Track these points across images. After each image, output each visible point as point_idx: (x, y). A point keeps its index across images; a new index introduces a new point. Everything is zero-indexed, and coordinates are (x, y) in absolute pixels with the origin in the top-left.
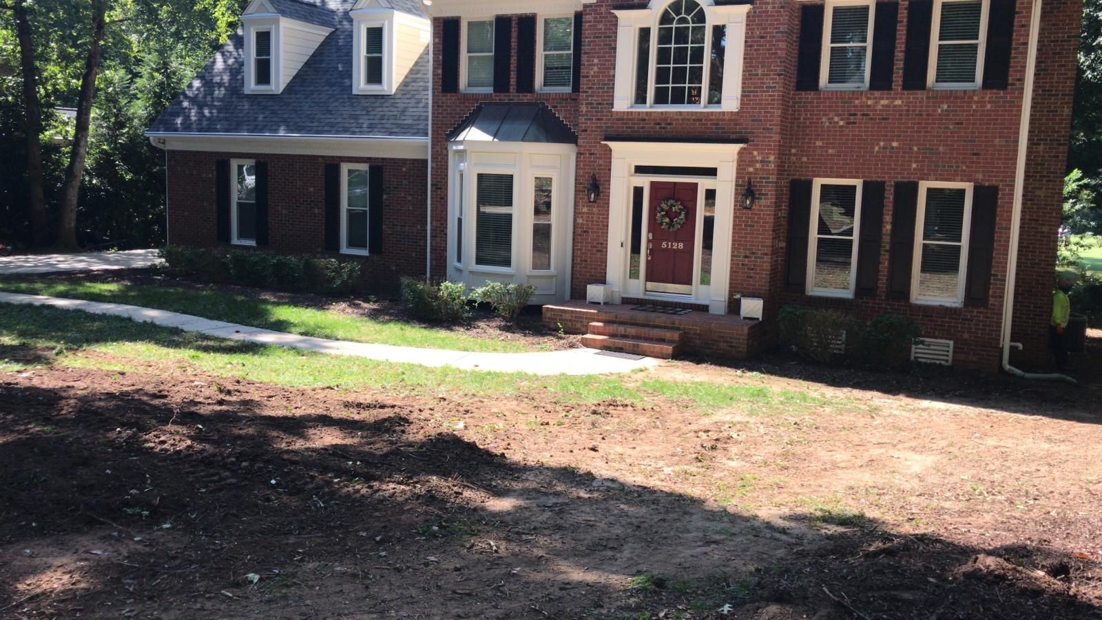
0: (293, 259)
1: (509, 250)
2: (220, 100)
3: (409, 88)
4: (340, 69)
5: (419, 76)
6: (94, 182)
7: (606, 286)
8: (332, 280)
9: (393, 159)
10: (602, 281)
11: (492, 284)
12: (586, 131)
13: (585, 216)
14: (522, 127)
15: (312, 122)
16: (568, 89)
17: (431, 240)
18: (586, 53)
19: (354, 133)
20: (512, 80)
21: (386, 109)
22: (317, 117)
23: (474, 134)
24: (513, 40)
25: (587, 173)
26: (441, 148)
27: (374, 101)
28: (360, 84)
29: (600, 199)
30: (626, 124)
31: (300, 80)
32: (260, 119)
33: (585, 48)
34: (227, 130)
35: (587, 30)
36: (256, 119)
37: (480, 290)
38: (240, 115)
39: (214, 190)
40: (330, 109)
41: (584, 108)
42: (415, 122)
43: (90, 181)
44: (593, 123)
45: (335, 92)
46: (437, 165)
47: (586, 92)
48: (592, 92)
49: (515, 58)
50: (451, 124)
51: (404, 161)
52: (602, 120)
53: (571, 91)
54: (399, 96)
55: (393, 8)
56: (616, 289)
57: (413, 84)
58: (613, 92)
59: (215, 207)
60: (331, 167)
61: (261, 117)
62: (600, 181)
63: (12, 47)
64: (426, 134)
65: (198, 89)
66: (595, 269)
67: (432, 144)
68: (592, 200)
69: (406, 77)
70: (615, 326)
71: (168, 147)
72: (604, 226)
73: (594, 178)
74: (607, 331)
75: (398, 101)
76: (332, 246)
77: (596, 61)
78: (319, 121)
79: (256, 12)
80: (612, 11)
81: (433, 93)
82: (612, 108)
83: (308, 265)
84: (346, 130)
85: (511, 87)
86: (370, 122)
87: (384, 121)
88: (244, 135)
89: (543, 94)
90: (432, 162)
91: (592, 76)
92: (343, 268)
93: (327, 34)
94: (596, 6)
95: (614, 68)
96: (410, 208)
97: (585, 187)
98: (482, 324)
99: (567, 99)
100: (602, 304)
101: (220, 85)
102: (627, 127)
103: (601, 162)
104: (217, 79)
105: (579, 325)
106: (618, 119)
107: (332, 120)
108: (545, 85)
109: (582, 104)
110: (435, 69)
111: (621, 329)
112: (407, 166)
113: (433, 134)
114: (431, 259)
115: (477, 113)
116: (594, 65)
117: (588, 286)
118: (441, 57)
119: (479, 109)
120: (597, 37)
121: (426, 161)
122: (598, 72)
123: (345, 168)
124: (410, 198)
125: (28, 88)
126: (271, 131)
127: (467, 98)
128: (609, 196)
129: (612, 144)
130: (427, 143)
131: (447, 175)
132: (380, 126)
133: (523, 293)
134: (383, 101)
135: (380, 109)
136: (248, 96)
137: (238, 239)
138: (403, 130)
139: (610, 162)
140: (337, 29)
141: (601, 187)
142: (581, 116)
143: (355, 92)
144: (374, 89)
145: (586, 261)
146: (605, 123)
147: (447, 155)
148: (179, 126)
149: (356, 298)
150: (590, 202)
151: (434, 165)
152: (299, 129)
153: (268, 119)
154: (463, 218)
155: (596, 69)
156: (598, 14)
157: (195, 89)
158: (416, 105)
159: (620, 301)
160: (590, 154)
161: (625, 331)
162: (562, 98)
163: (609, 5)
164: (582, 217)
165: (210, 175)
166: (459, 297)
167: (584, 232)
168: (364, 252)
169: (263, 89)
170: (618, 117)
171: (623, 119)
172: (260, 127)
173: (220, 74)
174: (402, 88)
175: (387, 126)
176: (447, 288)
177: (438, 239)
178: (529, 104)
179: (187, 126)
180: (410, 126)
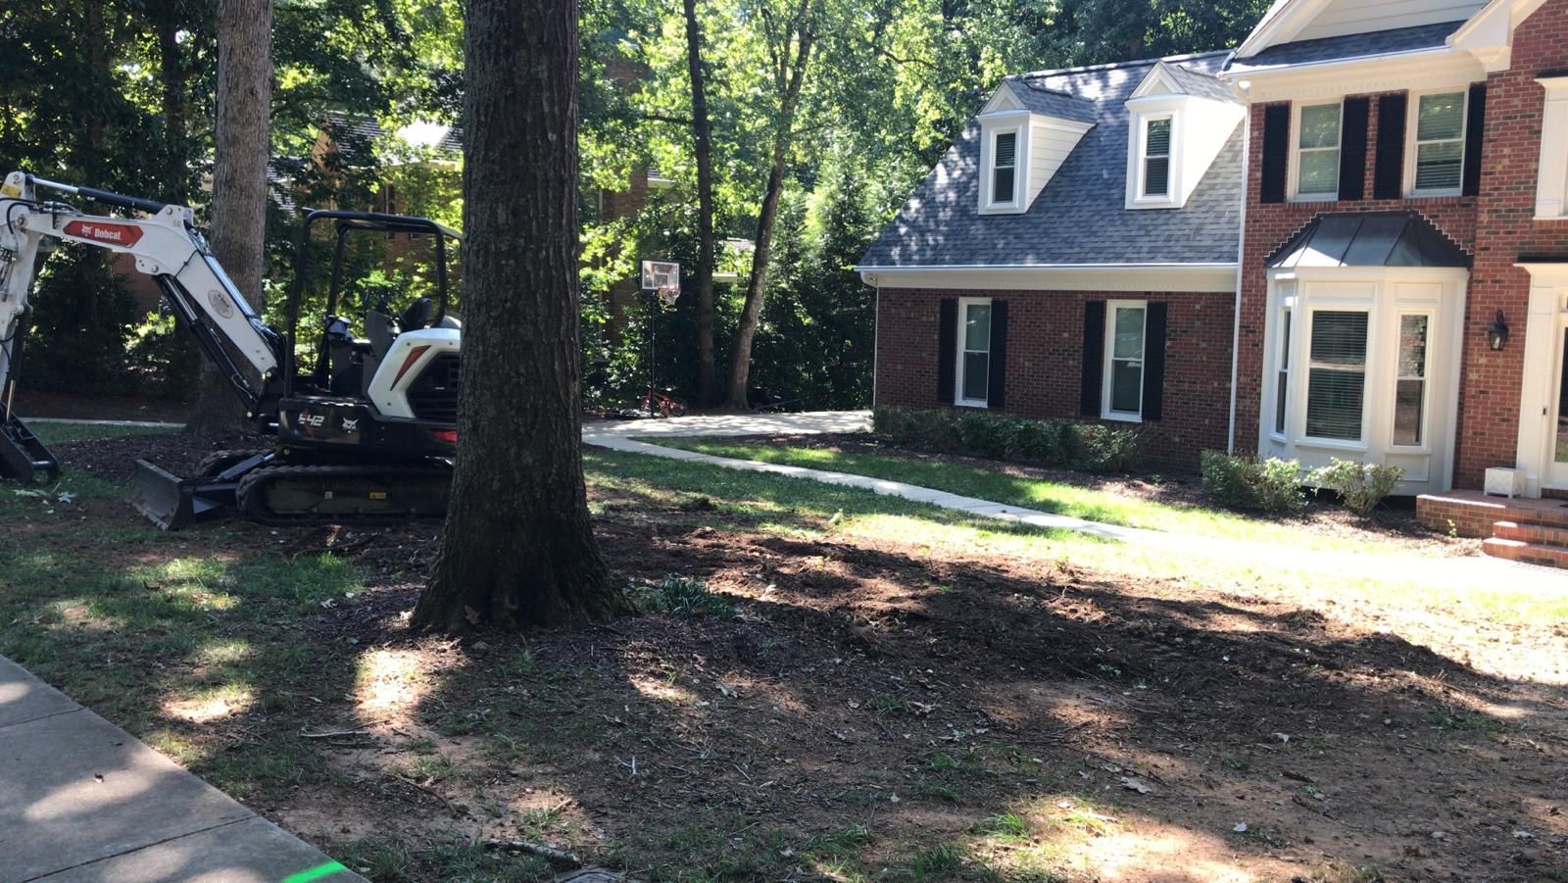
0: (1044, 425)
1: (1359, 417)
2: (947, 223)
3: (1205, 198)
4: (1106, 176)
5: (1219, 181)
6: (766, 328)
7: (1517, 471)
8: (1097, 453)
9: (1183, 293)
10: (1509, 463)
11: (1340, 463)
12: (1487, 249)
13: (1483, 369)
14: (1385, 245)
15: (1072, 248)
16: (1457, 192)
17: (1237, 401)
18: (1490, 141)
19: (1129, 260)
20: (1367, 182)
21: (1173, 227)
22: (1078, 240)
23: (1308, 258)
24: (1371, 128)
25: (1489, 308)
26: (1257, 277)
27: (1155, 216)
28: (1137, 195)
29: (1508, 346)
30: (1555, 237)
31: (1051, 193)
32: (1000, 246)
33: (1490, 133)
34: (957, 262)
35: (1493, 108)
36: (994, 246)
37: (1323, 471)
38: (975, 242)
39: (936, 337)
40: (1094, 229)
41: (1484, 218)
42: (1219, 243)
43: (762, 327)
44: (1501, 238)
45: (1100, 208)
46: (1249, 300)
47: (1489, 195)
48: (1499, 195)
49: (1374, 152)
50: (1273, 245)
51: (1199, 295)
52: (1515, 233)
53: (1460, 194)
54: (1189, 210)
55: (1187, 94)
56: (1533, 476)
57: (1211, 192)
58: (1535, 193)
59: (936, 359)
60: (1094, 307)
61: (1001, 244)
62: (1509, 319)
63: (684, 168)
64: (1235, 259)
65: (917, 211)
66: (1498, 446)
67: (1243, 273)
68: (1496, 346)
69: (1200, 184)
70: (1538, 529)
71: (882, 284)
72: (1514, 384)
73: (1500, 315)
74: (1525, 536)
75: (1190, 216)
76: (1090, 408)
77: (1506, 151)
78: (1080, 245)
79: (998, 110)
80: (1536, 80)
81: (1248, 203)
82: (1533, 215)
83: (1067, 432)
84: (1118, 257)
85: (1366, 192)
86: (1153, 244)
87: (1172, 243)
88: (980, 266)
89: (1416, 200)
90: (1243, 295)
91: (1500, 173)
92: (1114, 437)
93: (1085, 132)
94: (1508, 75)
95: (1537, 160)
96: (1205, 359)
97: (1485, 329)
98: (1323, 517)
99: (1454, 205)
100: (1510, 497)
101: (945, 205)
102: (1557, 243)
103: (1512, 293)
104: (940, 198)
105: (1475, 526)
106: (1542, 232)
107: (1099, 245)
108: (1418, 187)
109: (1483, 212)
110: (1251, 171)
111: (1550, 534)
112: (1202, 302)
113: (1245, 259)
114: (1236, 428)
115: (1314, 228)
116: (1504, 156)
117: (1487, 470)
118: (1261, 156)
119: (1316, 222)
120: (1510, 118)
121: (1232, 295)
122: (1509, 167)
123: (1112, 307)
124: (1204, 345)
125: (703, 216)
126: (1016, 260)
127: (1297, 208)
128: (1524, 341)
129: (1530, 267)
130: (1236, 270)
131: (1264, 314)
132: (1167, 250)
133: (1382, 477)
134: (1168, 216)
135: (1165, 227)
136: (982, 217)
137: (964, 399)
138: (1199, 255)
139: (1528, 293)
140: (1098, 124)
141: (1510, 328)
142: (1479, 228)
143: (1128, 206)
144: (1156, 201)
145: (1483, 434)
146: (1519, 238)
147: (1265, 286)
148: (897, 258)
149: (1136, 477)
150: (1493, 349)
151: (1246, 300)
152: (1054, 257)
153: (1010, 246)
154: (1289, 371)
155: (1506, 162)
156: (1512, 85)
157: (913, 210)
158: (1215, 220)
159: (1540, 495)
160: (1493, 282)
161: (1556, 535)
162: (1447, 205)
163: (1529, 73)
164: (1477, 371)
165: (932, 319)
166: (1291, 479)
167: (1481, 392)
168: (1137, 418)
169: (1004, 207)
170: (1543, 228)
171: (1551, 231)
172: (1001, 257)
173: (944, 191)
174: (1194, 198)
175: (1177, 249)
176: (1274, 466)
177: (1248, 401)
178: (1392, 214)
179: (906, 259)
180: (1210, 249)
